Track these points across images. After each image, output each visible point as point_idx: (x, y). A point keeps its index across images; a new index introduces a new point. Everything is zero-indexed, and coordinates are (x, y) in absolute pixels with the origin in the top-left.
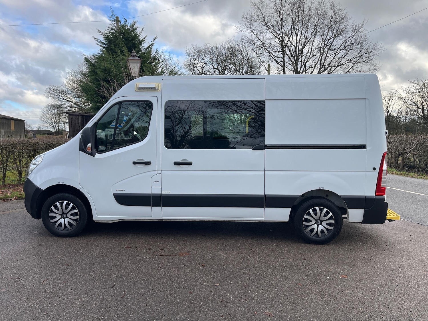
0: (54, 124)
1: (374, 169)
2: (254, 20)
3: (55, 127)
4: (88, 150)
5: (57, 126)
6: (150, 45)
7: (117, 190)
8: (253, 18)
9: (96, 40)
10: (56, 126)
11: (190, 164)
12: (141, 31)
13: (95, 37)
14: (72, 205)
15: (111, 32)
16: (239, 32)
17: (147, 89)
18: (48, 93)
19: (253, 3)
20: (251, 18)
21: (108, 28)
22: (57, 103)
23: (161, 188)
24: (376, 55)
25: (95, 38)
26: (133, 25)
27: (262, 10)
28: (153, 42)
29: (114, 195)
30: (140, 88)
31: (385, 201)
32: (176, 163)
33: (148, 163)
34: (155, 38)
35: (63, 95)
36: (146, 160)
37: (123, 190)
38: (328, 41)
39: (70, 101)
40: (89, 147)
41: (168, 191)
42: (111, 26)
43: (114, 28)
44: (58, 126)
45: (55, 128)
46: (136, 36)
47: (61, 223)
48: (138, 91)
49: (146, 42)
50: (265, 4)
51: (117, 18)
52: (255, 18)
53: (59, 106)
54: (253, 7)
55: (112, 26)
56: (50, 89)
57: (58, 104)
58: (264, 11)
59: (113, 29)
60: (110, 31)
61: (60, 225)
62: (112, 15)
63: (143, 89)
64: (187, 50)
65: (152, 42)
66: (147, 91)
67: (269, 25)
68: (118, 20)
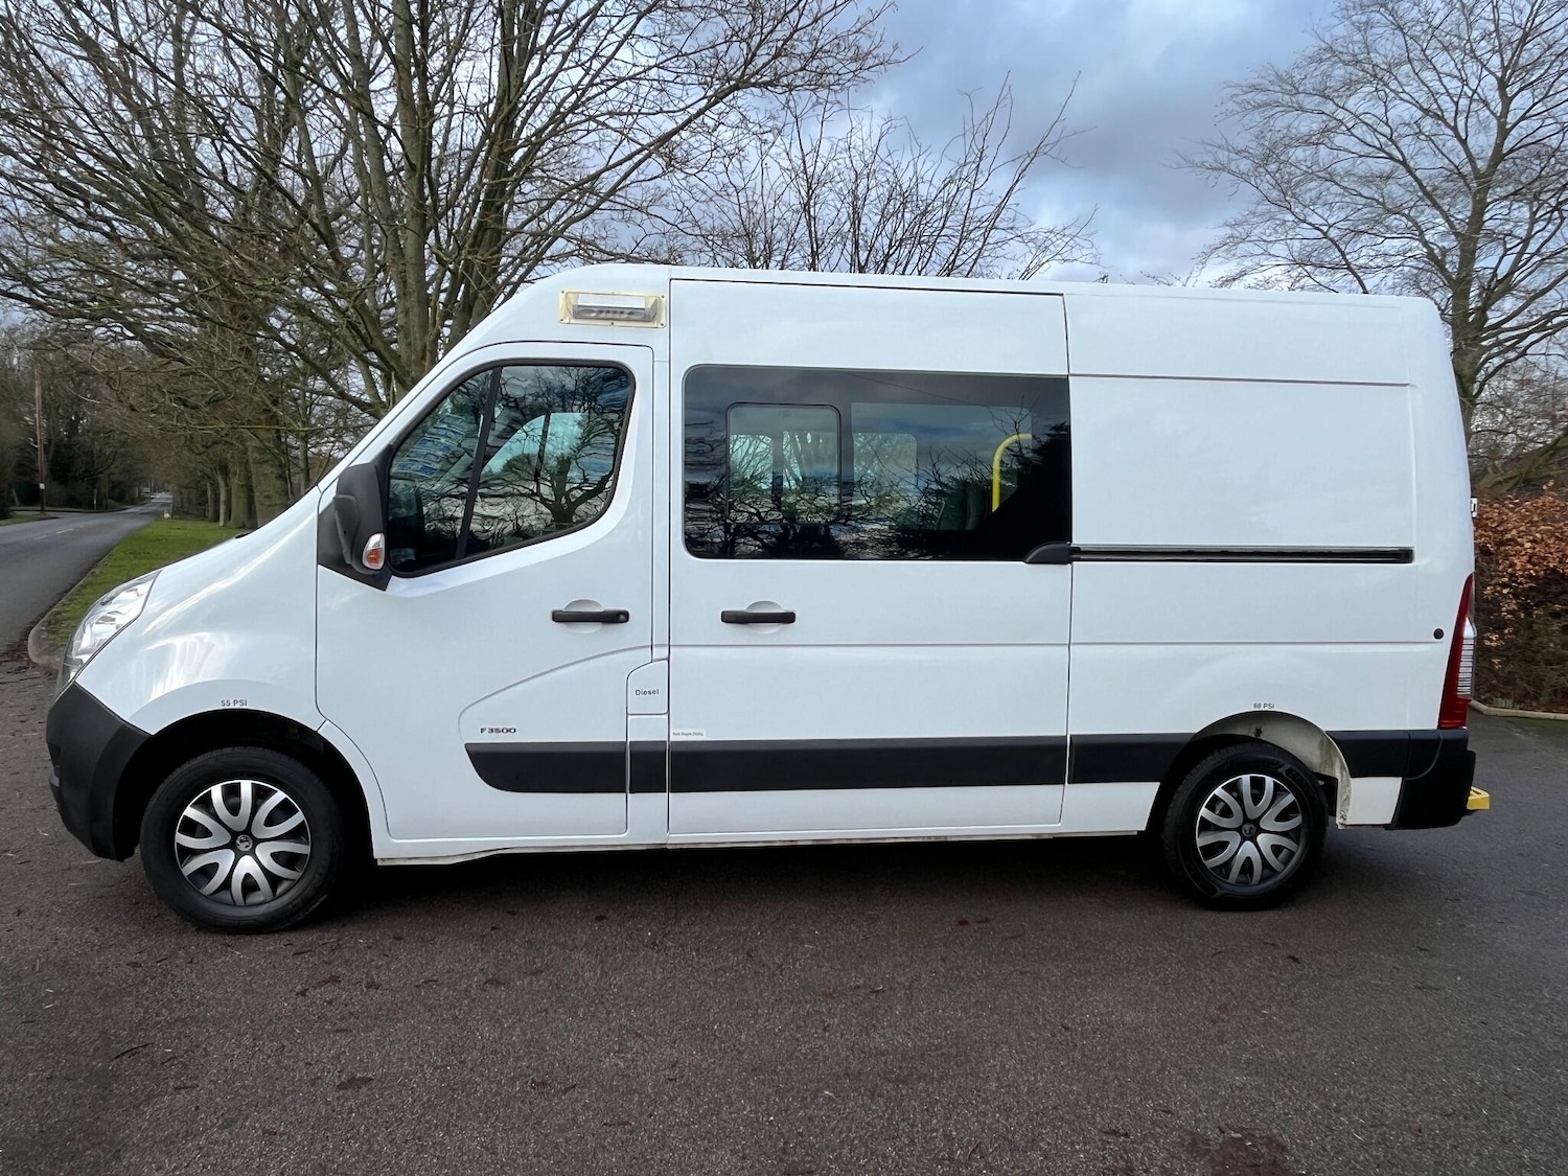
1: (1439, 634)
4: (371, 560)
7: (482, 730)
11: (788, 618)
14: (246, 787)
17: (610, 316)
23: (666, 716)
29: (471, 749)
30: (583, 311)
31: (1469, 749)
32: (730, 618)
33: (617, 618)
36: (607, 605)
37: (509, 730)
40: (375, 551)
41: (697, 731)
47: (248, 876)
48: (572, 321)
61: (249, 885)
63: (594, 315)
66: (609, 323)
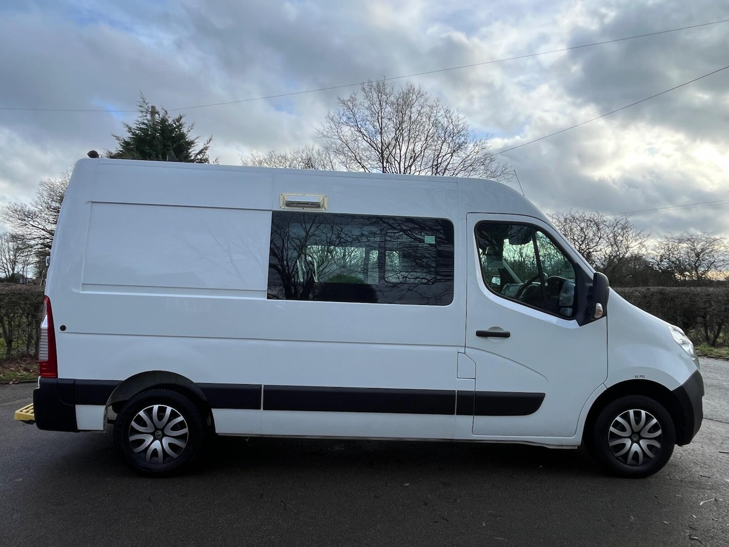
0: (5, 266)
2: (343, 122)
3: (6, 270)
5: (10, 269)
6: (202, 150)
8: (342, 120)
9: (117, 139)
10: (8, 269)
12: (190, 129)
13: (115, 135)
15: (141, 128)
16: (321, 137)
18: (4, 216)
19: (342, 100)
20: (339, 120)
21: (137, 122)
22: (20, 231)
24: (507, 180)
25: (116, 137)
26: (179, 120)
27: (353, 111)
28: (207, 146)
34: (210, 140)
35: (30, 219)
38: (442, 157)
39: (43, 229)
42: (140, 120)
43: (146, 121)
44: (13, 269)
45: (7, 273)
46: (182, 136)
49: (197, 145)
50: (358, 102)
51: (153, 107)
52: (345, 120)
53: (22, 236)
54: (341, 105)
55: (143, 120)
56: (9, 209)
57: (20, 233)
58: (356, 112)
59: (144, 124)
60: (139, 126)
62: (142, 103)
64: (243, 159)
65: (205, 144)
67: (363, 131)
68: (154, 112)
